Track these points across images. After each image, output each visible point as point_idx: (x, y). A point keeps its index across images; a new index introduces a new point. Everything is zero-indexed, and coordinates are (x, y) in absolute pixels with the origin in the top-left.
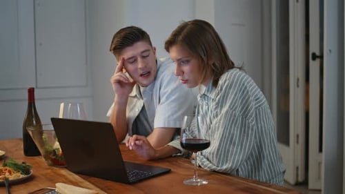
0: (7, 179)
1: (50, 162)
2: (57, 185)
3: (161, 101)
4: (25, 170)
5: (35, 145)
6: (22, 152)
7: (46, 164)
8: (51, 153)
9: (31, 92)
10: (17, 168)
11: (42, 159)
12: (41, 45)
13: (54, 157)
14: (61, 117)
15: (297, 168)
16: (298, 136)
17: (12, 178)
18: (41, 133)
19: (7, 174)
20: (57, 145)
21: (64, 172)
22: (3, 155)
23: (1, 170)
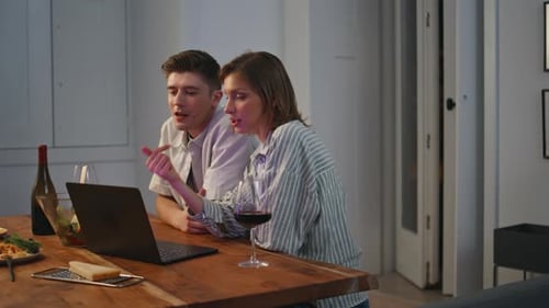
0: (9, 258)
1: (65, 241)
2: (71, 263)
3: (213, 164)
4: (33, 248)
5: (47, 220)
6: (31, 231)
7: (61, 244)
8: (66, 229)
9: (43, 151)
10: (23, 245)
11: (56, 239)
12: (61, 85)
13: (70, 234)
14: (82, 181)
15: (428, 265)
16: (428, 218)
17: (16, 256)
18: (55, 203)
19: (10, 252)
20: (75, 219)
21: (82, 252)
22: (5, 234)
23: (3, 248)
